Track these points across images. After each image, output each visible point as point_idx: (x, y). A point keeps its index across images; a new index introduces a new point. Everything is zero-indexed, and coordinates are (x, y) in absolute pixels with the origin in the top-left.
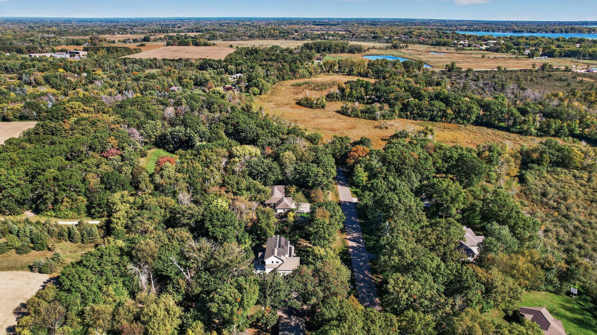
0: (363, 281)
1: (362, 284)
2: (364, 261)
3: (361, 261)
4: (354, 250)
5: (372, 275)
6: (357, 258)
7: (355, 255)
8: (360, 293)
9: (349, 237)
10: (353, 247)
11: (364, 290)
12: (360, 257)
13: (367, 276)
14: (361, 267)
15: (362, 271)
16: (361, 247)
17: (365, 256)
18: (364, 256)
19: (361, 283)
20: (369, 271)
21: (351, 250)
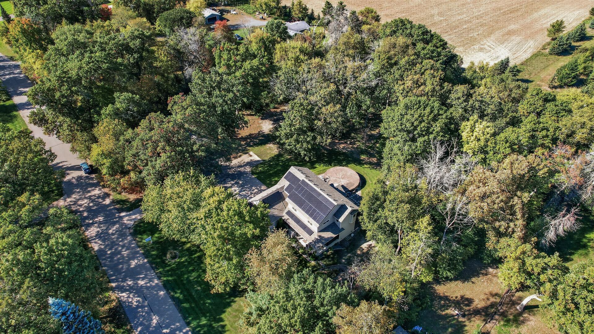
0: (134, 274)
1: (133, 263)
3: (159, 326)
5: (120, 302)
6: (173, 331)
8: (130, 243)
11: (125, 253)
13: (130, 289)
14: (152, 310)
15: (145, 298)
19: (137, 266)
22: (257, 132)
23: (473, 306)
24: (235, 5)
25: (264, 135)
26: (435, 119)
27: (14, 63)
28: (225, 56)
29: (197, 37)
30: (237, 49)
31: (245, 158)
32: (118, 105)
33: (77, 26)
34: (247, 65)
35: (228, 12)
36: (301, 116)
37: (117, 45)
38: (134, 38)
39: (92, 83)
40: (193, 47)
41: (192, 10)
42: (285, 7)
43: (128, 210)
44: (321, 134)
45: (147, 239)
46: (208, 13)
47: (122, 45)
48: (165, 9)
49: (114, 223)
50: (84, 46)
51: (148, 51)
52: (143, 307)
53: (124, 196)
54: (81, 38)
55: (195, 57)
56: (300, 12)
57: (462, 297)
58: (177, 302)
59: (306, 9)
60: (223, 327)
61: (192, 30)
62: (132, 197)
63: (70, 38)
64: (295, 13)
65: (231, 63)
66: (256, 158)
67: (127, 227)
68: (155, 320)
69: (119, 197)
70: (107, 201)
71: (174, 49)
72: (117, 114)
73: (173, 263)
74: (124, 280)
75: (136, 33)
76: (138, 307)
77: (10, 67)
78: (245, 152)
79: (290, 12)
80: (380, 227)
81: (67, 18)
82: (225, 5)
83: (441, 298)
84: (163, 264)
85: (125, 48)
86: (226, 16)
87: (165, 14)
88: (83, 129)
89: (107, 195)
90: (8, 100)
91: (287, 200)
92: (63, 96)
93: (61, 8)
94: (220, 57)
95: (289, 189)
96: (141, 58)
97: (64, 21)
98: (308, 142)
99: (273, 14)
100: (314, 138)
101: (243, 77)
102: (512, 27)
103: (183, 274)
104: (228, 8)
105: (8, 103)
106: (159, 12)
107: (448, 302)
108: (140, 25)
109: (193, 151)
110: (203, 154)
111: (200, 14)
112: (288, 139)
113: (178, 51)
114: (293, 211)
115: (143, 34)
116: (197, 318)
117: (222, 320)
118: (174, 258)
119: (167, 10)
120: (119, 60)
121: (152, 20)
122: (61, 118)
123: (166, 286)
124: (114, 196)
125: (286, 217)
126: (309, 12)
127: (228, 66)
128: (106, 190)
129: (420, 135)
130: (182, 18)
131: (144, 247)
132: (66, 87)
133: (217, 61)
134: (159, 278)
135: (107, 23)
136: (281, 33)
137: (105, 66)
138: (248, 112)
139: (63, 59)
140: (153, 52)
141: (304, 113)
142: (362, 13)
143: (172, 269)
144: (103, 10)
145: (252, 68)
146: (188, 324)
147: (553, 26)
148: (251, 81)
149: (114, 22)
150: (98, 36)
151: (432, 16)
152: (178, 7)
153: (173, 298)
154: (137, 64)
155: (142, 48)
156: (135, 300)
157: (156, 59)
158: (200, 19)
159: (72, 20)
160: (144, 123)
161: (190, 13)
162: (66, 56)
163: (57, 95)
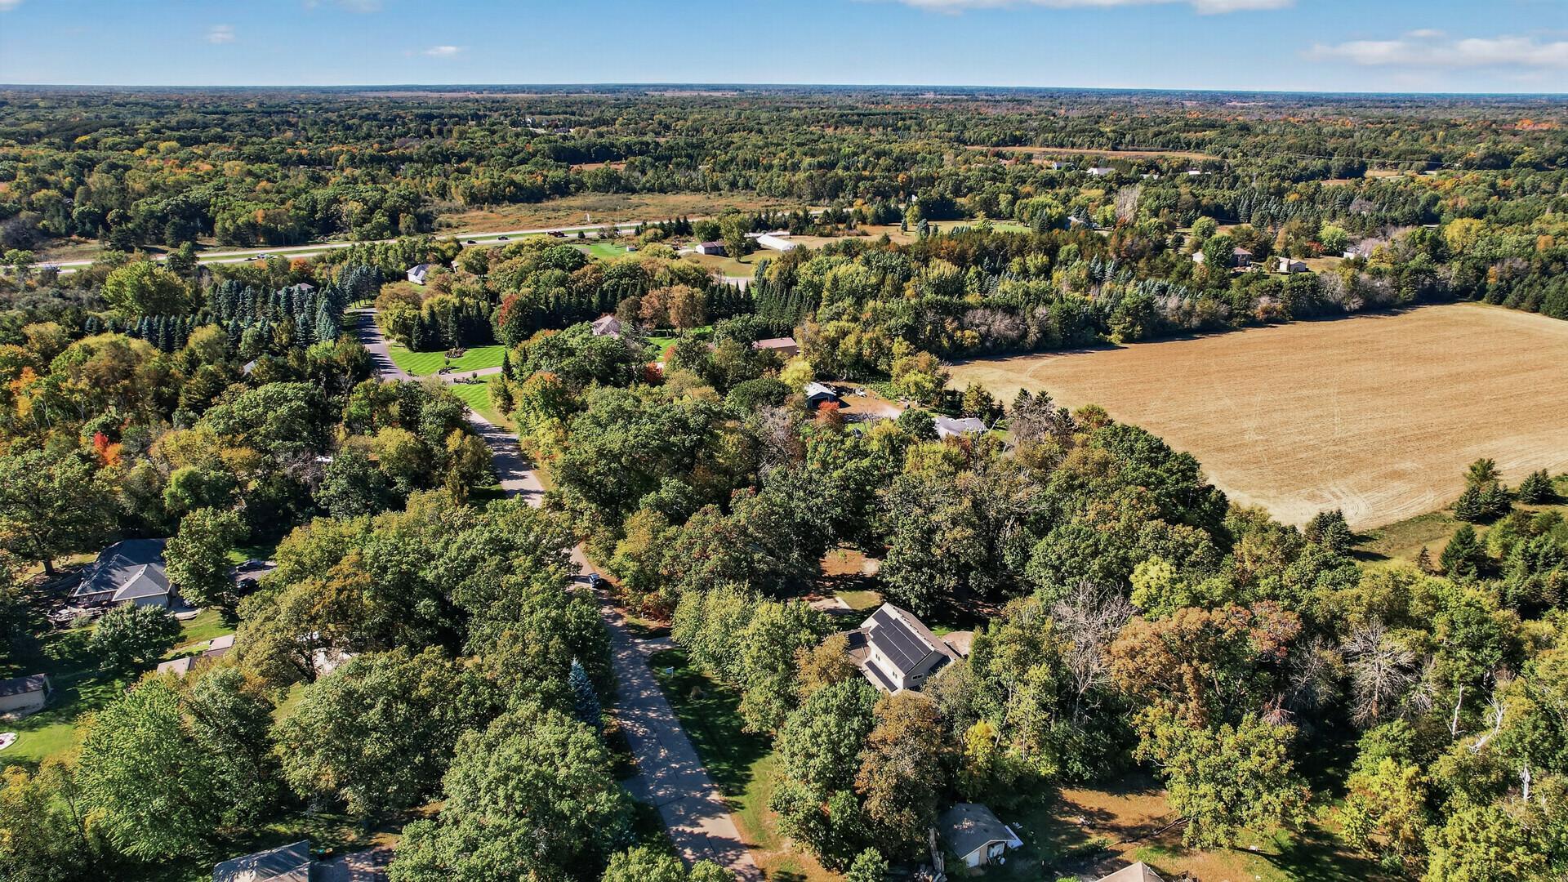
0: (644, 705)
1: (645, 694)
2: (658, 766)
3: (667, 760)
4: (702, 801)
5: (621, 728)
6: (683, 768)
7: (694, 781)
8: (644, 672)
9: (747, 858)
10: (712, 811)
11: (635, 682)
12: (674, 778)
13: (637, 719)
14: (661, 743)
15: (654, 730)
16: (679, 820)
17: (659, 787)
18: (660, 784)
19: (648, 697)
20: (634, 736)
21: (715, 797)
22: (853, 572)
23: (1114, 822)
24: (866, 382)
25: (863, 578)
26: (1094, 555)
27: (504, 436)
28: (822, 449)
29: (788, 422)
30: (842, 442)
31: (827, 604)
32: (663, 494)
33: (623, 390)
34: (851, 465)
35: (851, 391)
36: (912, 538)
37: (672, 420)
38: (697, 411)
39: (634, 462)
40: (779, 435)
41: (788, 382)
42: (954, 393)
43: (645, 637)
44: (942, 572)
45: (667, 672)
46: (814, 389)
47: (679, 420)
48: (744, 378)
49: (625, 649)
50: (630, 415)
51: (711, 434)
52: (650, 738)
53: (643, 621)
54: (628, 404)
55: (779, 450)
56: (977, 402)
57: (1100, 810)
58: (695, 743)
59: (988, 399)
60: (749, 776)
61: (782, 411)
62: (654, 624)
63: (614, 404)
64: (969, 404)
65: (830, 459)
66: (843, 605)
67: (641, 654)
68: (663, 753)
69: (635, 621)
70: (619, 623)
71: (750, 436)
72: (660, 505)
73: (697, 703)
74: (631, 708)
75: (702, 406)
76: (643, 737)
77: (499, 440)
78: (829, 594)
79: (961, 401)
80: (988, 688)
81: (598, 378)
82: (848, 380)
83: (1067, 804)
84: (684, 702)
85: (682, 425)
86: (845, 398)
87: (745, 385)
88: (608, 523)
89: (620, 617)
90: (496, 483)
91: (870, 643)
92: (598, 473)
93: (592, 362)
94: (815, 450)
95: (876, 631)
96: (701, 441)
97: (594, 382)
98: (923, 585)
99: (929, 402)
100: (932, 578)
101: (841, 478)
102: (1407, 465)
103: (707, 716)
104: (852, 385)
105: (494, 488)
106: (733, 382)
107: (1075, 809)
108: (705, 396)
109: (753, 561)
110: (765, 568)
111: (800, 389)
112: (892, 575)
113: (756, 439)
114: (875, 661)
115: (710, 409)
116: (719, 761)
117: (748, 769)
118: (698, 697)
119: (748, 378)
120: (672, 439)
121: (723, 392)
122: (584, 504)
123: (683, 724)
124: (629, 619)
125: (864, 667)
126: (996, 403)
127: (824, 464)
128: (619, 610)
129: (1071, 574)
130: (770, 393)
131: (662, 680)
132: (604, 462)
133: (809, 455)
134: (675, 714)
135: (656, 389)
136: (922, 429)
137: (655, 443)
138: (847, 545)
139: (599, 430)
140: (717, 437)
141: (917, 534)
142: (1080, 413)
143: (695, 709)
144: (647, 370)
145: (857, 470)
146: (704, 765)
147: (1473, 469)
148: (853, 486)
149: (668, 389)
150: (646, 403)
151: (1243, 432)
152: (766, 375)
153: (690, 737)
154: (691, 452)
155: (703, 430)
156: (641, 731)
157: (720, 449)
158: (798, 396)
159: (604, 382)
160: (695, 517)
161: (784, 386)
162: (604, 427)
163: (592, 470)
